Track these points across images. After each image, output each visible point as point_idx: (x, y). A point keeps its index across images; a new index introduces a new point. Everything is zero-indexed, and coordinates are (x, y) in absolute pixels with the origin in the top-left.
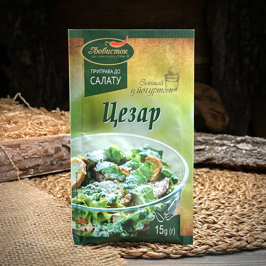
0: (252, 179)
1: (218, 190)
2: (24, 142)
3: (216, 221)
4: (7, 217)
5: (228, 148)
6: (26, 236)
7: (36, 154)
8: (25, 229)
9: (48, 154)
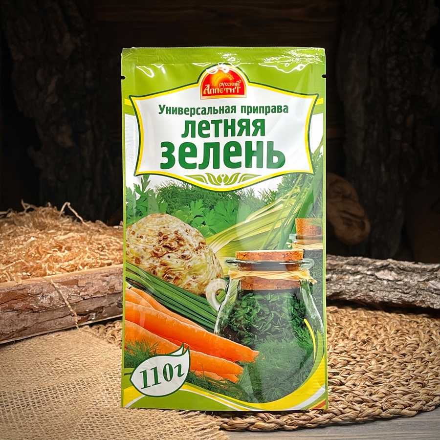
0: (396, 323)
1: (348, 338)
2: (82, 276)
3: (343, 381)
4: (70, 380)
5: (363, 277)
6: (99, 405)
7: (99, 292)
8: (96, 396)
9: (115, 292)
